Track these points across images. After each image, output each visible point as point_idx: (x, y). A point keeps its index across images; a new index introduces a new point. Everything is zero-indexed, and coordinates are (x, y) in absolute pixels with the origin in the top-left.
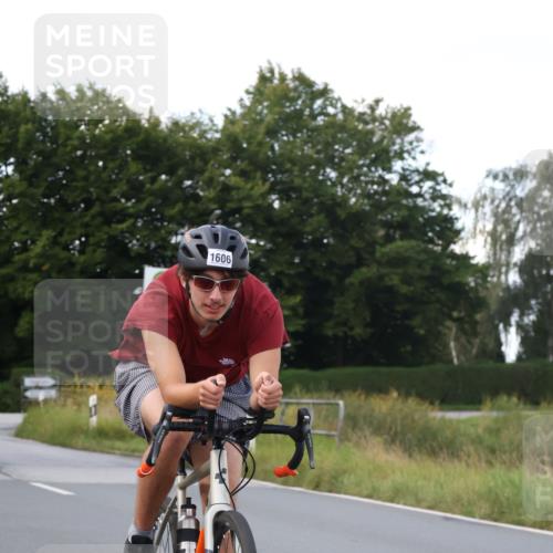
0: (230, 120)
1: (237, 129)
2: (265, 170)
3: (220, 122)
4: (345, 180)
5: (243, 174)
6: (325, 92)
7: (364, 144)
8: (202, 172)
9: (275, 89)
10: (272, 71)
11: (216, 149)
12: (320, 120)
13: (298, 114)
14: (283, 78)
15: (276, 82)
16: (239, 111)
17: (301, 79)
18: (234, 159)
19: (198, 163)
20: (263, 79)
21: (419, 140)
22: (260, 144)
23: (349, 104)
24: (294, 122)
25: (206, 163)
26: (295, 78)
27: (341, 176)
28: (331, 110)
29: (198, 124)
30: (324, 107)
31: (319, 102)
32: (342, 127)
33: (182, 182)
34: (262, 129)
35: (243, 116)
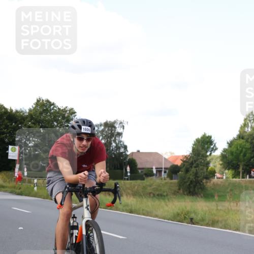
0: (30, 110)
1: (32, 113)
2: (39, 123)
3: (28, 111)
4: (59, 125)
5: (33, 123)
6: (53, 104)
7: (64, 117)
8: (23, 123)
9: (41, 103)
10: (40, 99)
11: (27, 117)
12: (52, 111)
13: (47, 109)
14: (43, 101)
15: (41, 101)
16: (32, 108)
17: (48, 101)
18: (31, 120)
19: (23, 121)
20: (38, 101)
21: (76, 115)
22: (38, 116)
23: (60, 107)
24: (46, 111)
25: (24, 120)
26: (46, 101)
27: (58, 124)
28: (55, 108)
29: (22, 111)
30: (53, 108)
31: (52, 107)
32: (58, 113)
33: (18, 125)
34: (38, 113)
35: (33, 110)
